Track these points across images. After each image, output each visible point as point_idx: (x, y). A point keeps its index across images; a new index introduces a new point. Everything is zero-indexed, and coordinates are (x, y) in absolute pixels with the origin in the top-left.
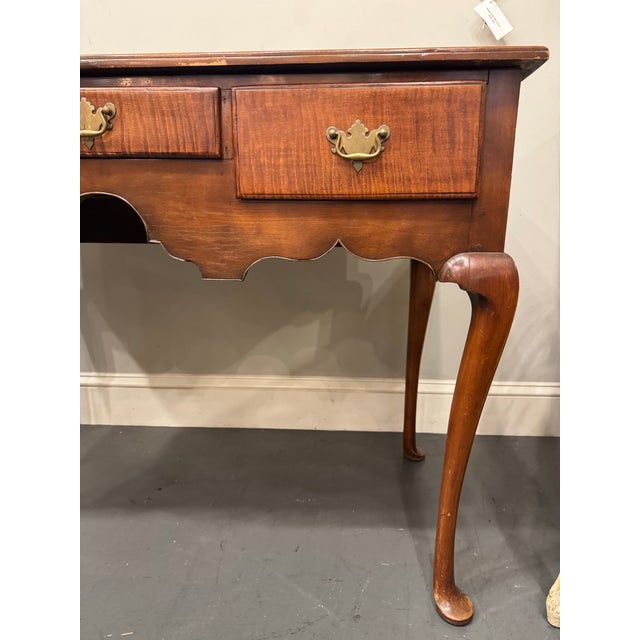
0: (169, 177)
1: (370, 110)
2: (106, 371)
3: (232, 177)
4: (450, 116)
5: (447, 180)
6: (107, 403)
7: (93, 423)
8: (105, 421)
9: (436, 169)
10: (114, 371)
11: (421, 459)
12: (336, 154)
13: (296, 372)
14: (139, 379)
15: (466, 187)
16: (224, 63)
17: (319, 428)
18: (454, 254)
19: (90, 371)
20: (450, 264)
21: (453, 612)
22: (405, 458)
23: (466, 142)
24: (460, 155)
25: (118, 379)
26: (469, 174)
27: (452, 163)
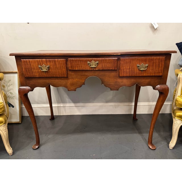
0: (107, 73)
1: (145, 61)
2: (65, 103)
3: (118, 73)
4: (159, 62)
5: (157, 73)
6: (65, 111)
7: (62, 115)
8: (65, 114)
9: (156, 71)
10: (66, 103)
11: (137, 120)
12: (139, 69)
13: (107, 102)
14: (72, 105)
15: (161, 74)
16: (120, 54)
17: (113, 114)
18: (157, 85)
19: (61, 103)
20: (157, 87)
21: (152, 147)
22: (133, 119)
23: (161, 67)
24: (160, 69)
25: (68, 105)
26: (161, 72)
27: (159, 70)
